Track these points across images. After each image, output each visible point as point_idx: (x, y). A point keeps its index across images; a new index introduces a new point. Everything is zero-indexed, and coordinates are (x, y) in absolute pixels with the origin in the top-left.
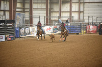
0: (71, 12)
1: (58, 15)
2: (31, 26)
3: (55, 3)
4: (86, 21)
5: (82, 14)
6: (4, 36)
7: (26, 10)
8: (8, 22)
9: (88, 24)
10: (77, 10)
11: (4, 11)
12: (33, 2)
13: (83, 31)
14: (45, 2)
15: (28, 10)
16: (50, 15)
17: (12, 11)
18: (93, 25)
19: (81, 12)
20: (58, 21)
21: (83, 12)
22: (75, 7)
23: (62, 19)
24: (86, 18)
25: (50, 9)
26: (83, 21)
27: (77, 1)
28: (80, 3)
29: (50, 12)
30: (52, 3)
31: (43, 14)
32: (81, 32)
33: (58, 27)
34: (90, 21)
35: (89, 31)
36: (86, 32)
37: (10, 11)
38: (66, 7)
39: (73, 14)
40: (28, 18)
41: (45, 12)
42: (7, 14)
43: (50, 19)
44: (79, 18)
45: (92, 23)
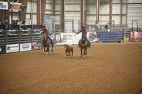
0: (111, 15)
1: (95, 18)
2: (63, 32)
3: (92, 4)
4: (130, 26)
5: (124, 18)
6: (30, 44)
7: (56, 13)
8: (35, 27)
9: (132, 30)
10: (119, 13)
11: (31, 14)
12: (65, 3)
13: (126, 39)
14: (80, 3)
15: (59, 13)
16: (85, 19)
17: (40, 14)
18: (137, 31)
19: (123, 15)
20: (95, 27)
21: (126, 15)
22: (116, 9)
23: (100, 23)
24: (129, 22)
25: (86, 11)
26: (126, 26)
27: (119, 2)
28: (122, 4)
29: (86, 15)
30: (88, 4)
31: (77, 17)
32: (123, 39)
33: (95, 33)
34: (135, 26)
35: (133, 39)
36: (129, 40)
37: (38, 14)
38: (105, 9)
39: (113, 18)
40: (58, 23)
41: (80, 15)
42: (35, 17)
43: (85, 23)
44: (121, 22)
45: (137, 28)
